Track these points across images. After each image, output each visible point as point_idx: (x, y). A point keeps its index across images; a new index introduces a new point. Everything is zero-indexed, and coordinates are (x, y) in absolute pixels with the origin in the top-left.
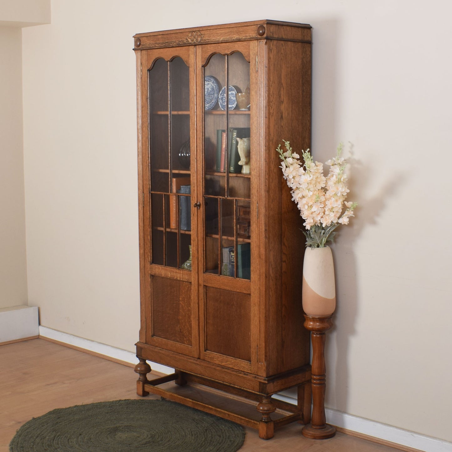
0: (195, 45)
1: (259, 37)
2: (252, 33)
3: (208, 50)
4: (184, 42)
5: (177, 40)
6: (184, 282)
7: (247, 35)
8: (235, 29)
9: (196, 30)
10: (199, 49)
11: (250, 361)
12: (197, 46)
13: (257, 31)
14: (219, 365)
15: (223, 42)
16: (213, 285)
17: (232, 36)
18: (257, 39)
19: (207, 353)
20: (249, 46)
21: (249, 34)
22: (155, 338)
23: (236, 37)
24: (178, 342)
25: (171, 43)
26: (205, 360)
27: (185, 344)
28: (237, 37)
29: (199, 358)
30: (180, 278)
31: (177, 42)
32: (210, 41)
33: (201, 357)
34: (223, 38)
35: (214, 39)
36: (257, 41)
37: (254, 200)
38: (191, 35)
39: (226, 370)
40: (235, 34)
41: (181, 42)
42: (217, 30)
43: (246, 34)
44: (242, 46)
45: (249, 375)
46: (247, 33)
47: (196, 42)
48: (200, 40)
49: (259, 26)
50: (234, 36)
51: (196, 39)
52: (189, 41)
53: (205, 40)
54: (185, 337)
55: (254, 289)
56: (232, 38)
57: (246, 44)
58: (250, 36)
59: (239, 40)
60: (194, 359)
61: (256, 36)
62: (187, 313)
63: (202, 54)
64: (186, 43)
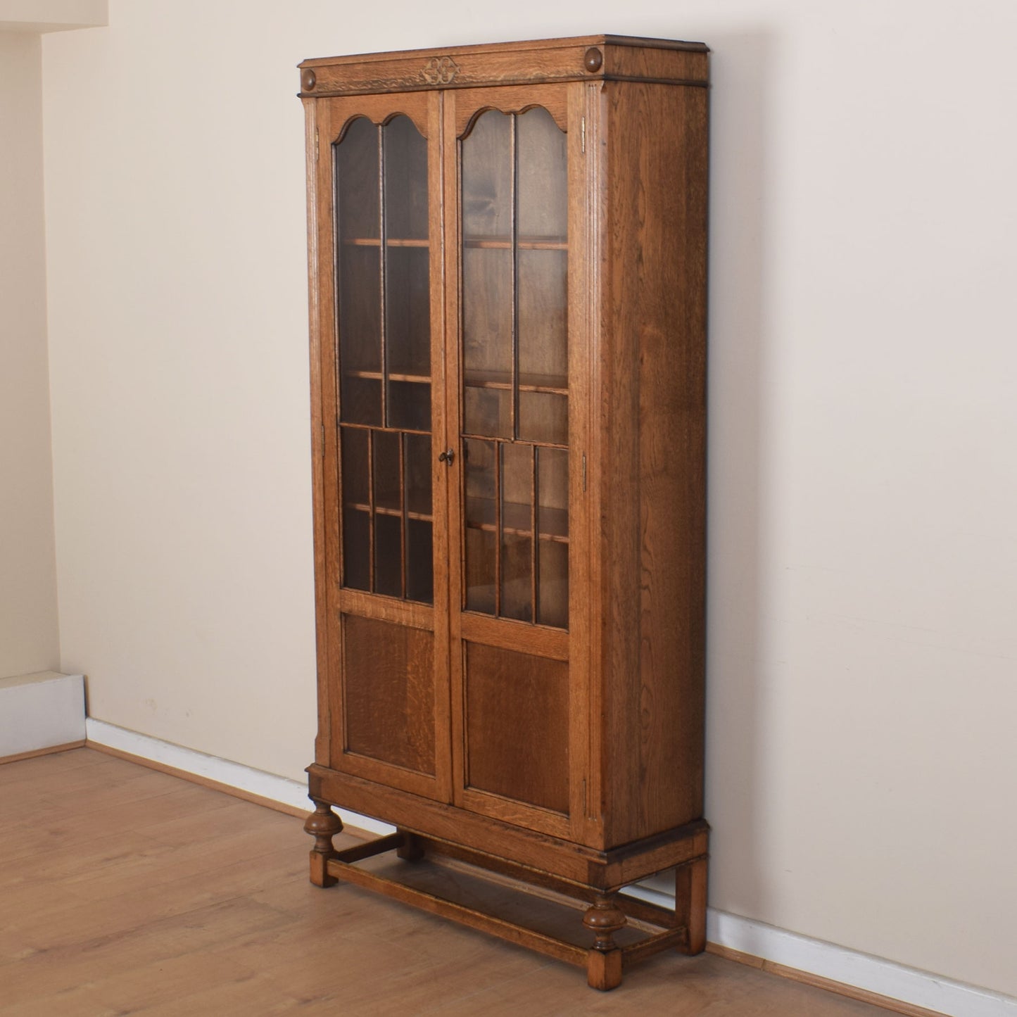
0: (441, 90)
1: (590, 74)
2: (572, 64)
3: (472, 102)
4: (415, 82)
5: (399, 77)
6: (418, 632)
7: (560, 69)
8: (533, 55)
9: (444, 55)
10: (450, 99)
11: (568, 813)
12: (446, 92)
13: (583, 62)
14: (497, 822)
15: (505, 83)
16: (482, 640)
17: (526, 71)
18: (583, 80)
19: (470, 793)
20: (566, 95)
21: (565, 68)
22: (351, 756)
23: (534, 74)
24: (402, 765)
25: (385, 83)
26: (466, 807)
27: (420, 771)
28: (537, 74)
29: (451, 804)
30: (408, 621)
31: (399, 80)
32: (474, 80)
33: (457, 802)
34: (504, 74)
35: (484, 77)
36: (582, 83)
37: (576, 448)
38: (432, 66)
39: (513, 833)
40: (533, 67)
41: (408, 82)
42: (492, 55)
43: (559, 66)
44: (548, 94)
45: (565, 845)
46: (560, 64)
47: (442, 82)
48: (453, 79)
49: (587, 49)
50: (531, 70)
51: (444, 77)
52: (425, 80)
53: (464, 78)
54: (421, 756)
55: (576, 651)
56: (527, 74)
57: (558, 89)
58: (567, 72)
59: (542, 81)
60: (440, 805)
61: (582, 71)
62: (424, 700)
63: (456, 109)
64: (420, 84)
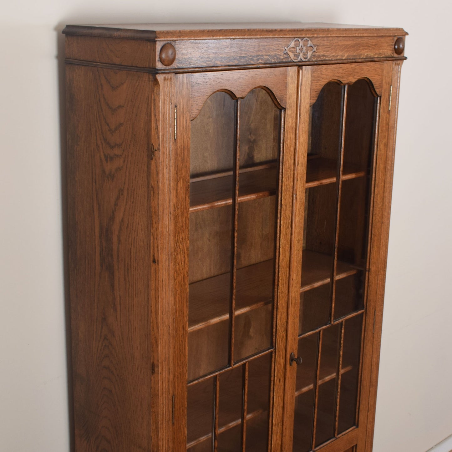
0: (301, 66)
1: (396, 55)
2: (387, 48)
3: (322, 76)
4: (280, 58)
5: (266, 54)
7: (381, 51)
9: (305, 35)
10: (307, 73)
12: (304, 67)
13: (393, 47)
15: (347, 61)
17: (361, 52)
18: (393, 60)
21: (383, 51)
23: (366, 54)
25: (252, 59)
31: (265, 57)
32: (327, 59)
35: (333, 56)
38: (295, 45)
40: (366, 49)
41: (274, 59)
42: (340, 39)
44: (373, 70)
46: (380, 48)
47: (303, 60)
48: (311, 57)
50: (364, 51)
51: (303, 55)
52: (289, 57)
53: (319, 56)
57: (379, 66)
58: (384, 54)
59: (370, 60)
61: (393, 53)
63: (311, 82)
64: (284, 60)
